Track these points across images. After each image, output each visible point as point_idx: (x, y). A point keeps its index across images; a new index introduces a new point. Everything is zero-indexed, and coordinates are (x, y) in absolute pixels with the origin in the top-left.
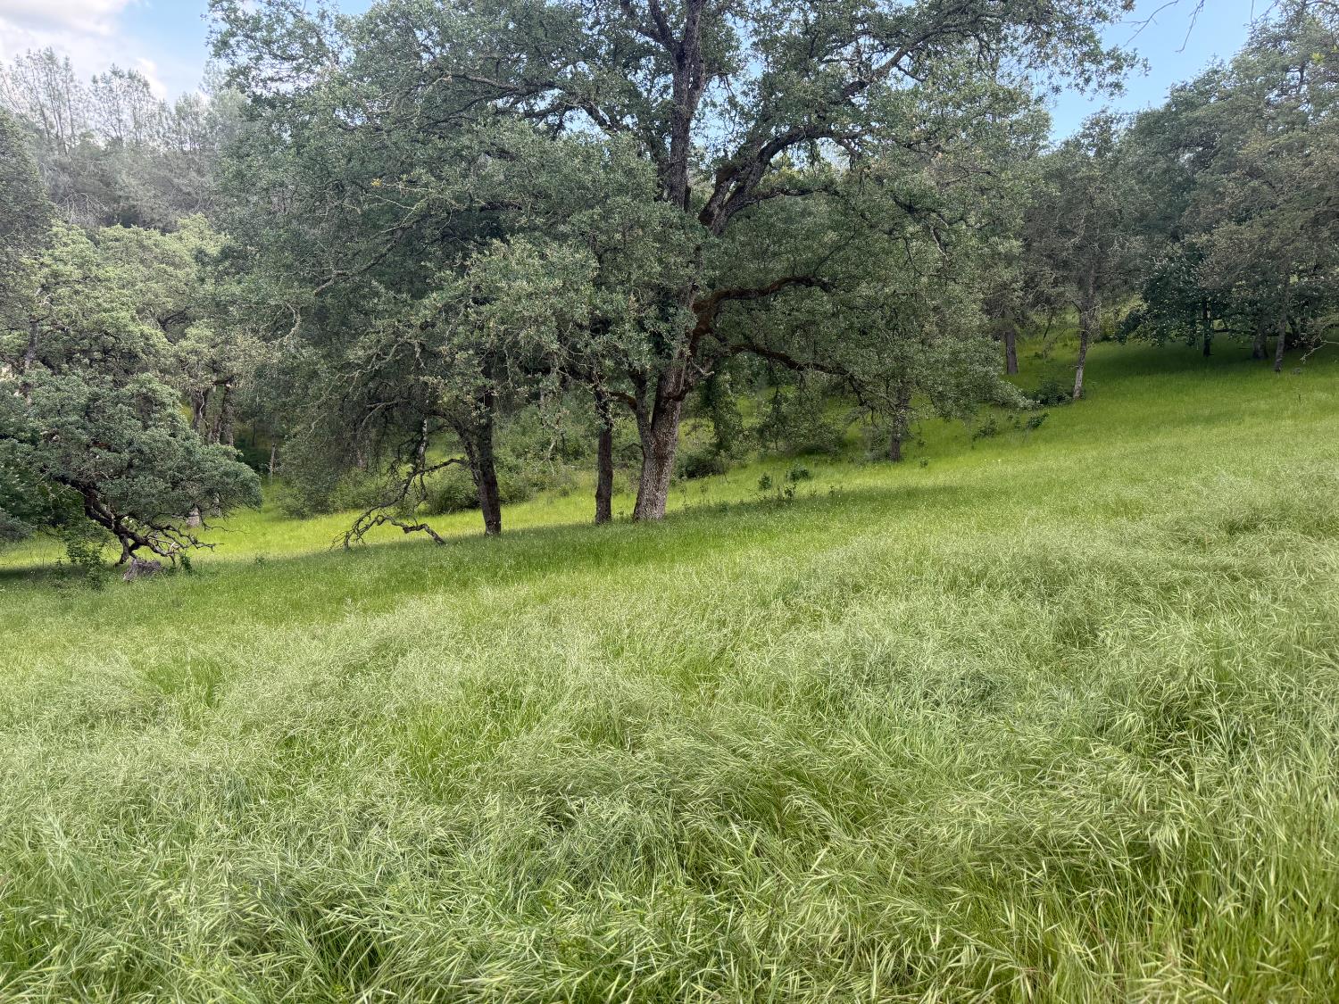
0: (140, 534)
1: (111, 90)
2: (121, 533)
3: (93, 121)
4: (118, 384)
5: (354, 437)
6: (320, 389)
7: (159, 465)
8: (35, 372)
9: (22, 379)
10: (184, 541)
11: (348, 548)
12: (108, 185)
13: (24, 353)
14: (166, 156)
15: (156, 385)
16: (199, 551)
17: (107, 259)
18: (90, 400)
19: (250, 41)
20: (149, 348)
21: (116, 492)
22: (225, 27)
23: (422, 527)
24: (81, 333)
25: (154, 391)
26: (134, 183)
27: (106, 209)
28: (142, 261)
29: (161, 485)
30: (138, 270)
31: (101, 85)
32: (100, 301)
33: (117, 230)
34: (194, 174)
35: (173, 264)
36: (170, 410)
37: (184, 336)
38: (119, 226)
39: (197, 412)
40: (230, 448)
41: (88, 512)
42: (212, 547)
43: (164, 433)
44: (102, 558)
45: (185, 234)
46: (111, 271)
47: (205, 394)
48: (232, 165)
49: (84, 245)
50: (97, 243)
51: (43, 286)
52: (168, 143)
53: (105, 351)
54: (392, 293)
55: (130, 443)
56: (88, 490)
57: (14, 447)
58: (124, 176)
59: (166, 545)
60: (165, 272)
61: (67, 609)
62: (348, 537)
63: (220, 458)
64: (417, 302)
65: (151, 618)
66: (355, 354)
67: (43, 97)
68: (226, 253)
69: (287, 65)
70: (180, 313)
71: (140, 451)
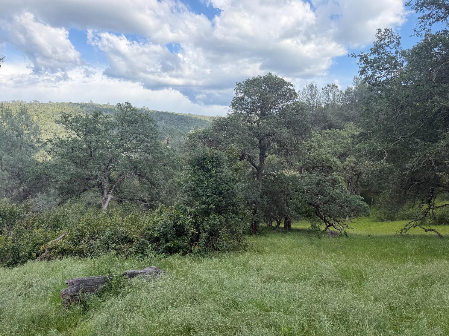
0: (331, 222)
1: (327, 91)
2: (326, 221)
3: (322, 100)
4: (326, 176)
5: (405, 195)
6: (394, 178)
7: (337, 201)
8: (305, 173)
9: (301, 175)
10: (345, 226)
11: (402, 235)
12: (325, 118)
13: (302, 168)
14: (341, 107)
15: (337, 176)
16: (349, 230)
17: (324, 139)
18: (318, 181)
19: (372, 68)
20: (336, 165)
21: (324, 209)
22: (364, 65)
23: (433, 230)
24: (316, 161)
25: (336, 178)
26: (332, 116)
27: (324, 125)
28: (334, 139)
29: (338, 208)
30: (332, 142)
31: (324, 90)
32: (322, 152)
33: (328, 131)
34: (350, 110)
35: (343, 139)
36: (341, 184)
37: (345, 160)
38: (328, 129)
39: (349, 184)
40: (360, 196)
41: (316, 214)
42: (353, 229)
43: (339, 191)
44: (321, 228)
45: (347, 129)
46: (326, 143)
47: (351, 179)
48: (365, 107)
49: (319, 137)
50: (321, 135)
51: (308, 149)
52: (342, 103)
53: (323, 166)
54: (423, 142)
55: (329, 194)
56: (317, 207)
57: (299, 194)
58: (329, 115)
59: (339, 226)
60: (341, 141)
61: (312, 244)
62: (402, 231)
63: (356, 199)
64: (434, 145)
65: (336, 251)
66: (408, 165)
67: (309, 97)
68: (361, 134)
69: (384, 72)
70: (344, 153)
71: (332, 196)
